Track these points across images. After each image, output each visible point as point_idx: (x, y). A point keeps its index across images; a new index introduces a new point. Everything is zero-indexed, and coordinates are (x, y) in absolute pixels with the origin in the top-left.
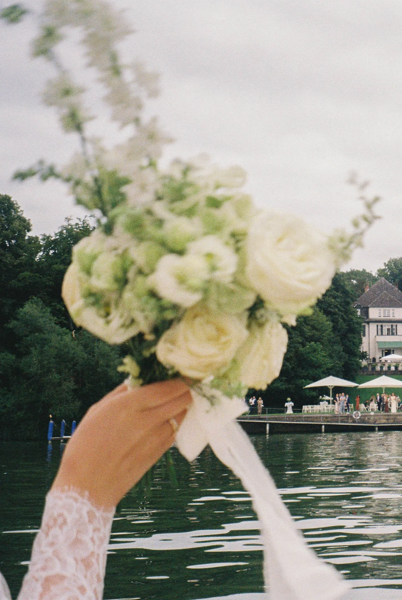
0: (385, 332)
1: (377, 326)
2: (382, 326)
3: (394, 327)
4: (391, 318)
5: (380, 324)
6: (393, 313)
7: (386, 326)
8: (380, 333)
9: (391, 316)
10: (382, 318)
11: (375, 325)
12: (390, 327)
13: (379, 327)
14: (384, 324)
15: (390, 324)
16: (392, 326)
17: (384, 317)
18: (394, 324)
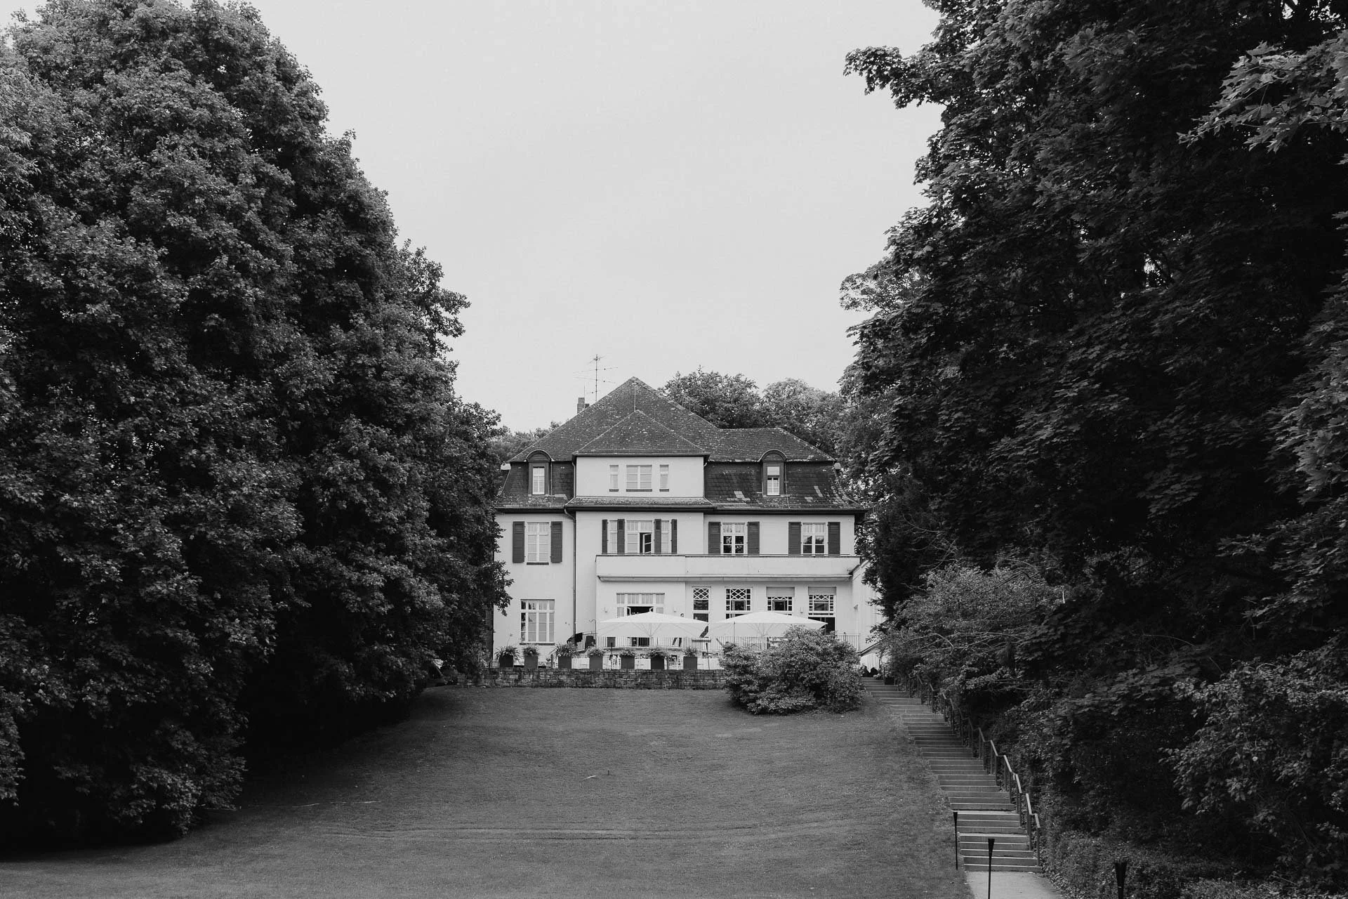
0: (632, 543)
1: (605, 523)
2: (621, 524)
3: (666, 529)
4: (656, 496)
5: (612, 518)
6: (664, 478)
7: (638, 525)
8: (612, 547)
9: (656, 486)
10: (623, 495)
11: (596, 519)
12: (650, 529)
13: (612, 529)
14: (627, 517)
15: (653, 517)
16: (658, 523)
17: (627, 490)
18: (667, 518)
